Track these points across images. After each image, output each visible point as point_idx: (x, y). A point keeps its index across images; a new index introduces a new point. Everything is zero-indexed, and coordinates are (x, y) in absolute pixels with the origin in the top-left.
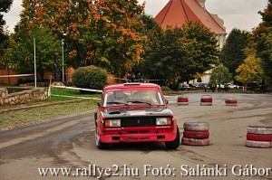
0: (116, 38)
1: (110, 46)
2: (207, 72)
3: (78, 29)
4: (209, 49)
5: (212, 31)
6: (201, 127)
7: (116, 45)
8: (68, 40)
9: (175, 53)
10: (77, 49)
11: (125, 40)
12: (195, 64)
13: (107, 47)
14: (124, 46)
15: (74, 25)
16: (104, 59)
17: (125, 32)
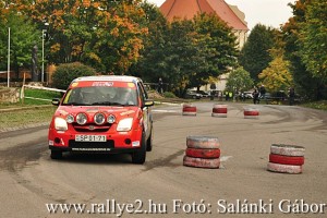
0: (109, 29)
2: (223, 76)
3: (63, 17)
4: (226, 48)
5: (229, 25)
6: (212, 143)
7: (109, 38)
8: (51, 31)
9: (183, 51)
10: (61, 42)
11: (120, 32)
12: (207, 66)
13: (98, 40)
14: (119, 39)
15: (58, 13)
16: (93, 55)
17: (120, 22)
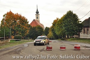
0: (23, 29)
4: (42, 31)
5: (42, 27)
9: (35, 32)
10: (14, 31)
14: (25, 30)
15: (13, 26)
16: (20, 33)
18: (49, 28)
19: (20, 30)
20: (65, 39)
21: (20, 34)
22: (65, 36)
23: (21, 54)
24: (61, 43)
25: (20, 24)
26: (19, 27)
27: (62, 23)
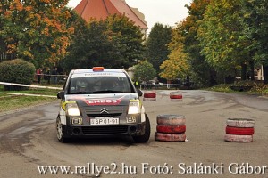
0: (40, 30)
1: (34, 38)
7: (40, 38)
9: (100, 47)
11: (50, 32)
13: (30, 39)
14: (49, 38)
16: (26, 53)
17: (49, 22)
18: (168, 31)
19: (28, 38)
20: (249, 88)
21: (27, 58)
22: (253, 74)
23: (29, 153)
24: (230, 107)
25: (28, 8)
26: (22, 23)
27: (237, 8)
